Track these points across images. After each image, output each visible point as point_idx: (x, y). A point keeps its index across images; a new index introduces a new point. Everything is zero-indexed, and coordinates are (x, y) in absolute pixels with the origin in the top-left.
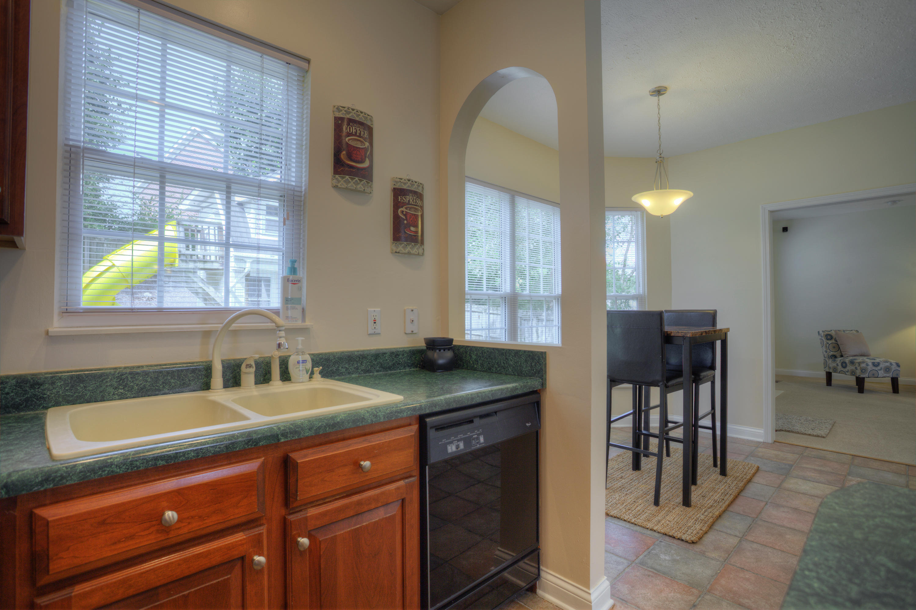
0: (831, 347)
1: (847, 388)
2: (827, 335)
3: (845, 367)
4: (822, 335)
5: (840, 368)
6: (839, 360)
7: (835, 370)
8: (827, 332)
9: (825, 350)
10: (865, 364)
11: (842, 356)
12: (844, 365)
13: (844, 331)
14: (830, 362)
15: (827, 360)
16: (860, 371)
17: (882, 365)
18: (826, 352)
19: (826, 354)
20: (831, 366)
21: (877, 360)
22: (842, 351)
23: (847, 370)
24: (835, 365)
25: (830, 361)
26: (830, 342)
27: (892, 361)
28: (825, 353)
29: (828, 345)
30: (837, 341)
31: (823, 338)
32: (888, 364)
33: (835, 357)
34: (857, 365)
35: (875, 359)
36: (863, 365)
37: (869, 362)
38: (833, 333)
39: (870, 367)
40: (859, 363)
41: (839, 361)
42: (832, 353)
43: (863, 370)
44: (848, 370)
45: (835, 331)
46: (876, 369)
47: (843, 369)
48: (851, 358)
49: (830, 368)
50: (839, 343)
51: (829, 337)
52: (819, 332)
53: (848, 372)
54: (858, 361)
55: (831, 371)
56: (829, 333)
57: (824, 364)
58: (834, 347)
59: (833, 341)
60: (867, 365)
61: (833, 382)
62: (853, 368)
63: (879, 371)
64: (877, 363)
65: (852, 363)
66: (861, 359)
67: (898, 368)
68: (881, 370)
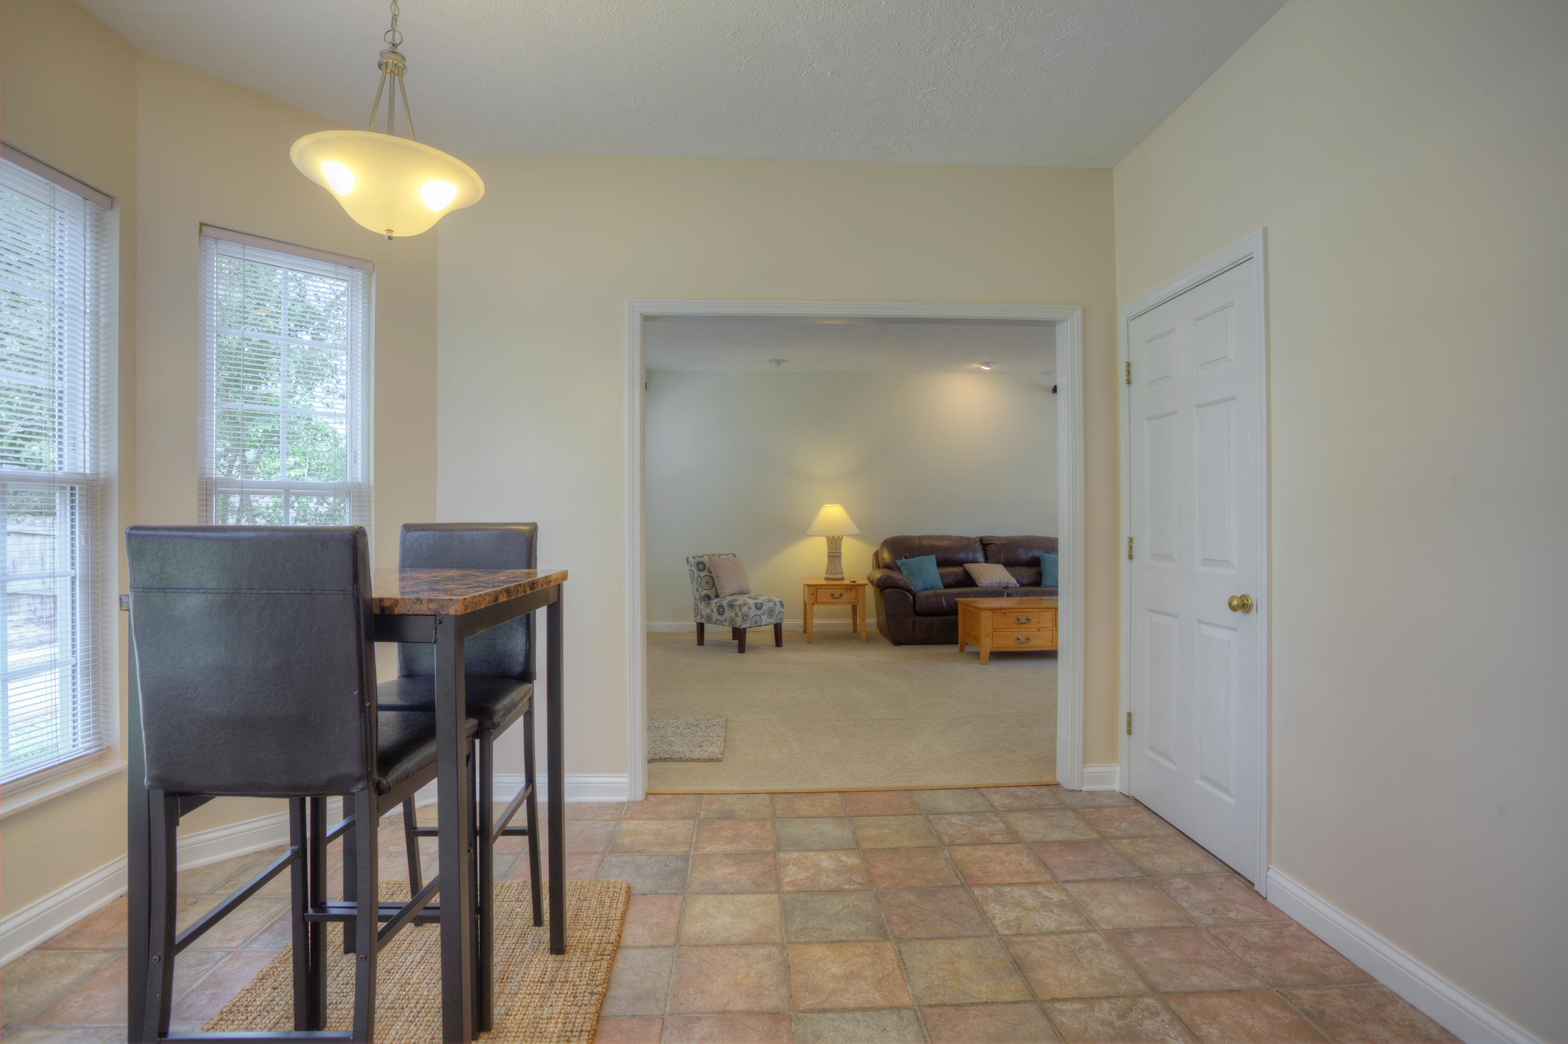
0: (703, 582)
1: (721, 645)
2: (698, 563)
3: (721, 614)
4: (693, 564)
5: (715, 616)
6: (714, 601)
7: (709, 619)
8: (698, 559)
9: (695, 587)
10: (746, 606)
11: (717, 596)
12: (721, 610)
13: (719, 556)
14: (703, 606)
15: (699, 604)
16: (741, 619)
17: (765, 607)
18: (697, 590)
19: (697, 594)
20: (704, 613)
21: (760, 600)
22: (717, 587)
23: (724, 619)
24: (708, 611)
25: (702, 606)
26: (702, 574)
27: (776, 600)
28: (695, 591)
29: (699, 579)
30: (711, 572)
31: (694, 569)
32: (771, 604)
33: (708, 598)
34: (738, 609)
35: (757, 599)
36: (745, 609)
37: (751, 602)
38: (706, 560)
39: (752, 611)
40: (740, 606)
41: (714, 605)
42: (705, 592)
43: (745, 617)
44: (726, 618)
45: (709, 556)
46: (759, 613)
47: (719, 617)
48: (729, 598)
49: (702, 616)
50: (714, 575)
51: (701, 566)
52: (687, 558)
53: (725, 621)
54: (738, 603)
55: (703, 621)
56: (701, 559)
57: (694, 610)
58: (707, 583)
59: (706, 573)
60: (749, 608)
61: (707, 637)
62: (733, 614)
63: (762, 617)
64: (759, 605)
65: (731, 606)
66: (742, 599)
67: (782, 609)
68: (763, 614)
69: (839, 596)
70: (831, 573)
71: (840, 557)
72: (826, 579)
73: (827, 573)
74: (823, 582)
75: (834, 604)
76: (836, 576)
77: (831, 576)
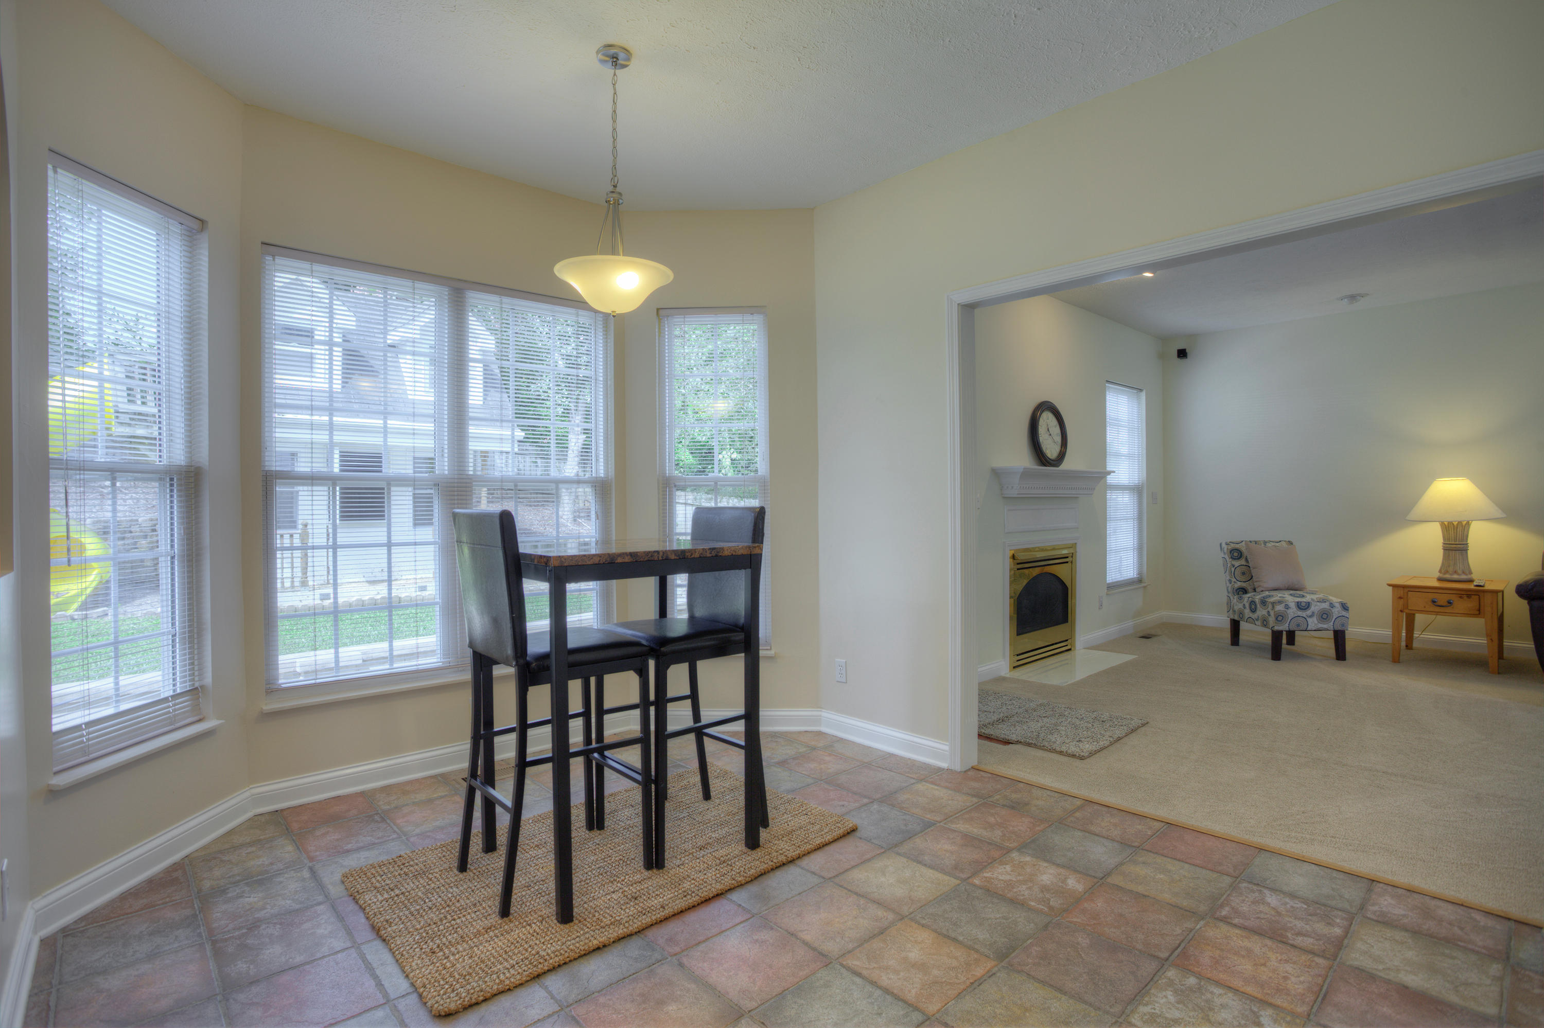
0: (1238, 573)
1: (1256, 648)
2: (1232, 551)
3: (1253, 611)
4: (1225, 549)
5: (1247, 612)
7: (1242, 616)
8: (1233, 545)
9: (1228, 578)
10: (1283, 605)
11: (1253, 590)
12: (1253, 607)
13: (1265, 543)
15: (1232, 598)
16: (1274, 619)
17: (1315, 608)
18: (1230, 581)
19: (1230, 585)
20: (1236, 608)
21: (1308, 599)
22: (1255, 580)
23: (1257, 618)
24: (1241, 606)
25: (1235, 600)
26: (1237, 563)
27: (1335, 600)
28: (1228, 584)
29: (1233, 569)
30: (1248, 562)
31: (1226, 556)
32: (1325, 606)
33: (1243, 591)
34: (1270, 606)
35: (1301, 596)
36: (1280, 608)
37: (1292, 601)
38: (1242, 547)
39: (1293, 611)
40: (1273, 604)
41: (1246, 599)
42: (1239, 584)
43: (1280, 617)
44: (1259, 617)
45: (1249, 542)
46: (1304, 614)
47: (1251, 615)
48: (1263, 594)
49: (1234, 611)
50: (1251, 565)
51: (1236, 554)
52: (1221, 545)
53: (1257, 620)
54: (1272, 600)
55: (1237, 618)
56: (1237, 546)
57: (1228, 604)
58: (1243, 574)
59: (1243, 562)
60: (1287, 607)
61: (1243, 637)
62: (1265, 612)
63: (1308, 619)
64: (1303, 604)
65: (1264, 602)
66: (1279, 595)
67: (1345, 613)
68: (1311, 616)
69: (1446, 604)
70: (1446, 572)
71: (1466, 550)
72: (1440, 580)
73: (1440, 571)
74: (1436, 584)
75: (1437, 613)
76: (1464, 577)
77: (1447, 576)
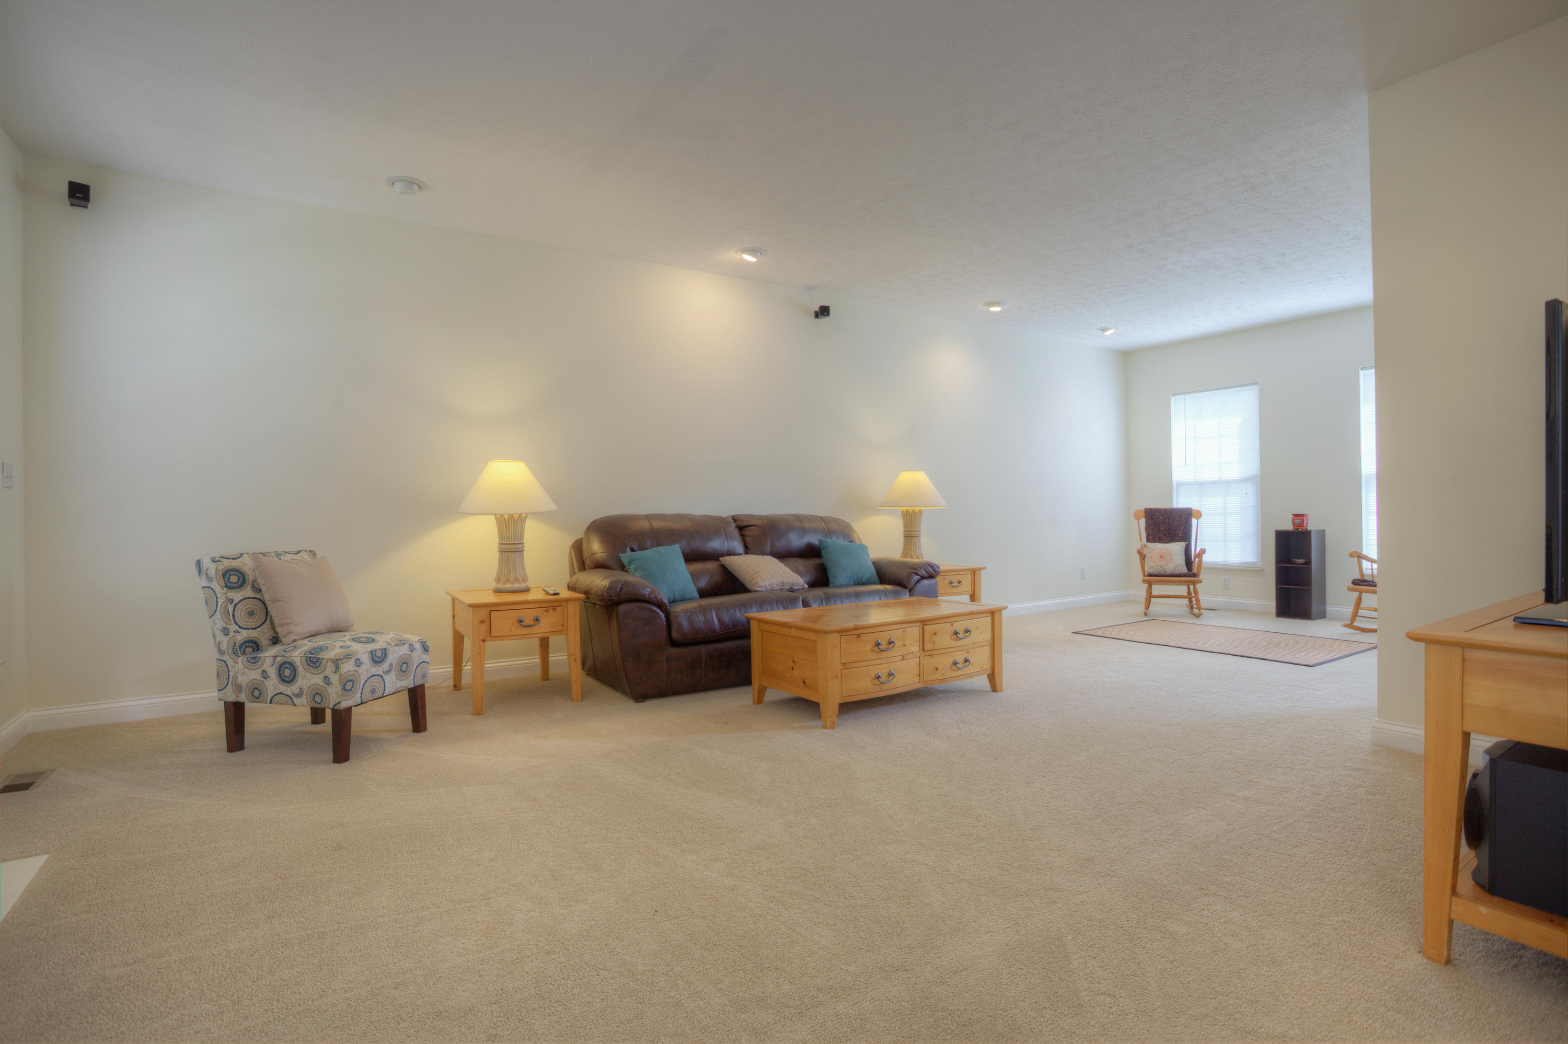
0: (241, 613)
2: (226, 573)
3: (287, 680)
4: (212, 572)
5: (273, 685)
6: (269, 653)
7: (256, 693)
8: (227, 564)
9: (220, 624)
10: (353, 660)
11: (275, 640)
12: (287, 672)
13: (278, 555)
14: (240, 666)
15: (230, 662)
16: (339, 688)
17: (392, 656)
18: (226, 631)
19: (225, 640)
20: (243, 680)
21: (380, 644)
22: (276, 622)
23: (297, 692)
24: (255, 675)
25: (238, 665)
26: (237, 596)
27: (414, 639)
28: (220, 636)
29: (231, 608)
30: (259, 591)
31: (215, 585)
32: (404, 650)
33: (255, 645)
34: (330, 667)
35: (373, 641)
36: (348, 667)
37: (362, 651)
38: (246, 564)
39: (368, 670)
40: (337, 662)
41: (269, 661)
42: (244, 635)
43: (346, 683)
44: (301, 690)
45: (254, 555)
46: (380, 670)
47: (283, 688)
48: (308, 645)
49: (238, 688)
50: (267, 597)
51: (234, 579)
52: (199, 564)
53: (299, 695)
54: (331, 654)
55: (242, 698)
56: (235, 564)
57: (218, 675)
58: (251, 613)
59: (248, 592)
60: (358, 663)
62: (317, 680)
63: (384, 678)
64: (379, 654)
65: (313, 661)
66: (339, 644)
67: (426, 658)
68: (388, 672)
69: (532, 623)
70: (507, 580)
71: (520, 552)
72: (497, 591)
73: (498, 580)
74: (492, 598)
75: (523, 636)
76: (517, 586)
77: (508, 586)
